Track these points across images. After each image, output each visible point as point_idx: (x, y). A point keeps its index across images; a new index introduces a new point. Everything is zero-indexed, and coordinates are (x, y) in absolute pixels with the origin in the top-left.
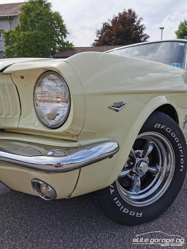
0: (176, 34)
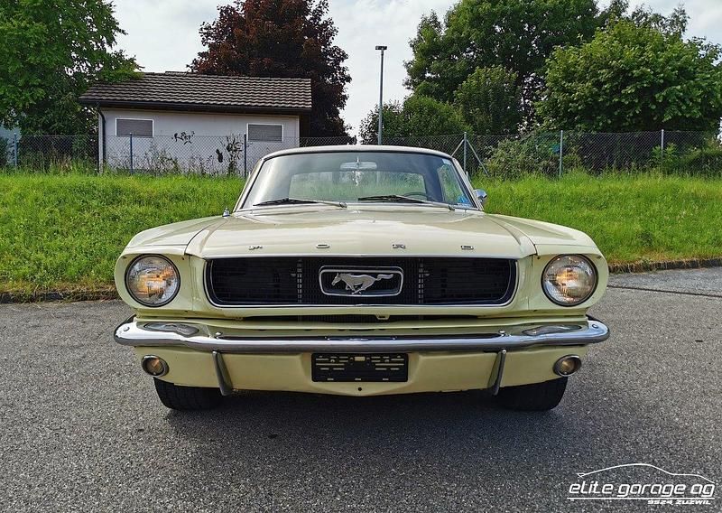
0: (412, 49)
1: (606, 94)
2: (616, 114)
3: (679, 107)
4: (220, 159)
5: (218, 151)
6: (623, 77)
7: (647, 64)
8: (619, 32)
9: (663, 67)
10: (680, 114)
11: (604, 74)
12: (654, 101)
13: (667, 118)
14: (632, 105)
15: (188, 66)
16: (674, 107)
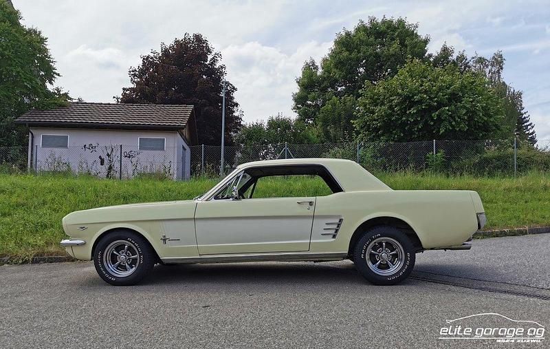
0: (297, 84)
1: (398, 115)
2: (406, 128)
3: (450, 123)
4: (102, 163)
5: (100, 157)
6: (408, 101)
7: (426, 92)
8: (410, 69)
9: (437, 94)
10: (451, 128)
11: (396, 100)
12: (432, 119)
13: (442, 131)
14: (416, 122)
15: (114, 97)
16: (446, 123)
